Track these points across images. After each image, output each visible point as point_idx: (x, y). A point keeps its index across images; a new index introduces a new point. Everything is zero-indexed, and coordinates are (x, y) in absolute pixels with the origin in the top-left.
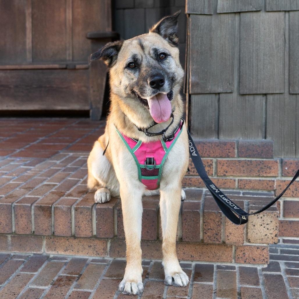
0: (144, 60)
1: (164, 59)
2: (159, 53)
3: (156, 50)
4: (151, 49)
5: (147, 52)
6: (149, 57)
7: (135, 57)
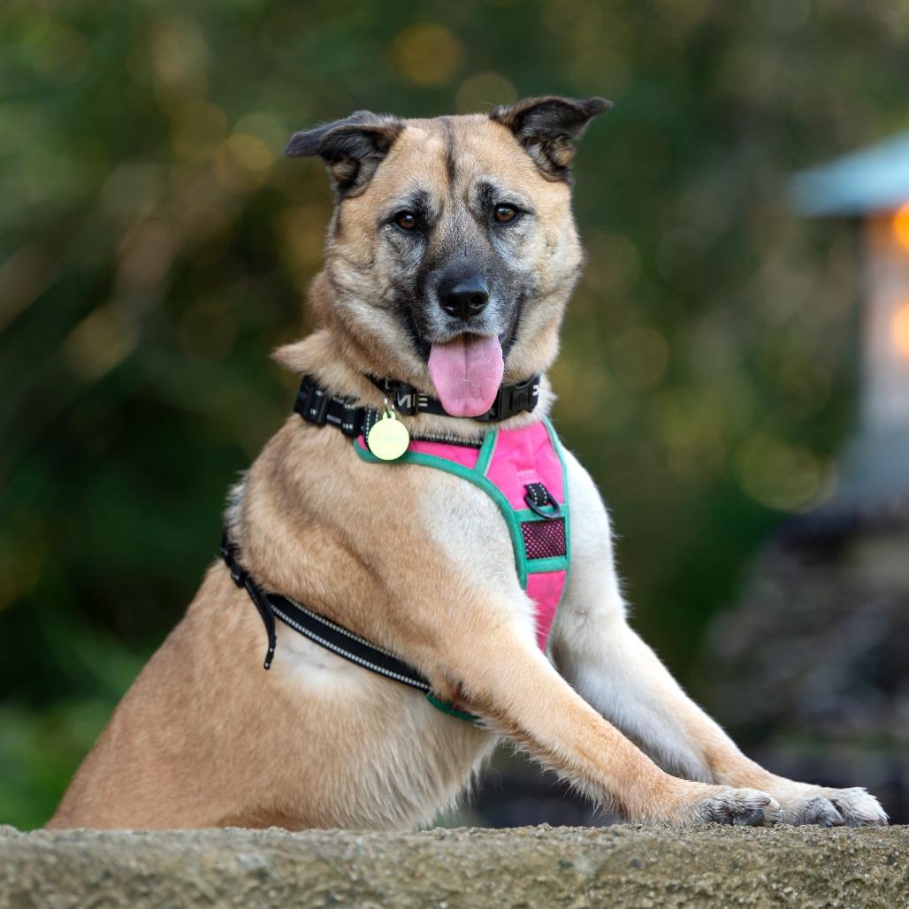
0: (447, 215)
1: (507, 221)
2: (495, 202)
3: (487, 190)
4: (474, 183)
5: (459, 192)
6: (463, 209)
7: (420, 199)
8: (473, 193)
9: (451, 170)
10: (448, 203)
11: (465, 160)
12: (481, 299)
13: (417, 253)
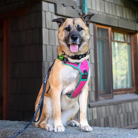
1: (81, 30)
6: (75, 28)
7: (69, 26)
8: (77, 26)
9: (74, 23)
10: (73, 27)
11: (76, 22)
12: (77, 38)
13: (68, 33)
